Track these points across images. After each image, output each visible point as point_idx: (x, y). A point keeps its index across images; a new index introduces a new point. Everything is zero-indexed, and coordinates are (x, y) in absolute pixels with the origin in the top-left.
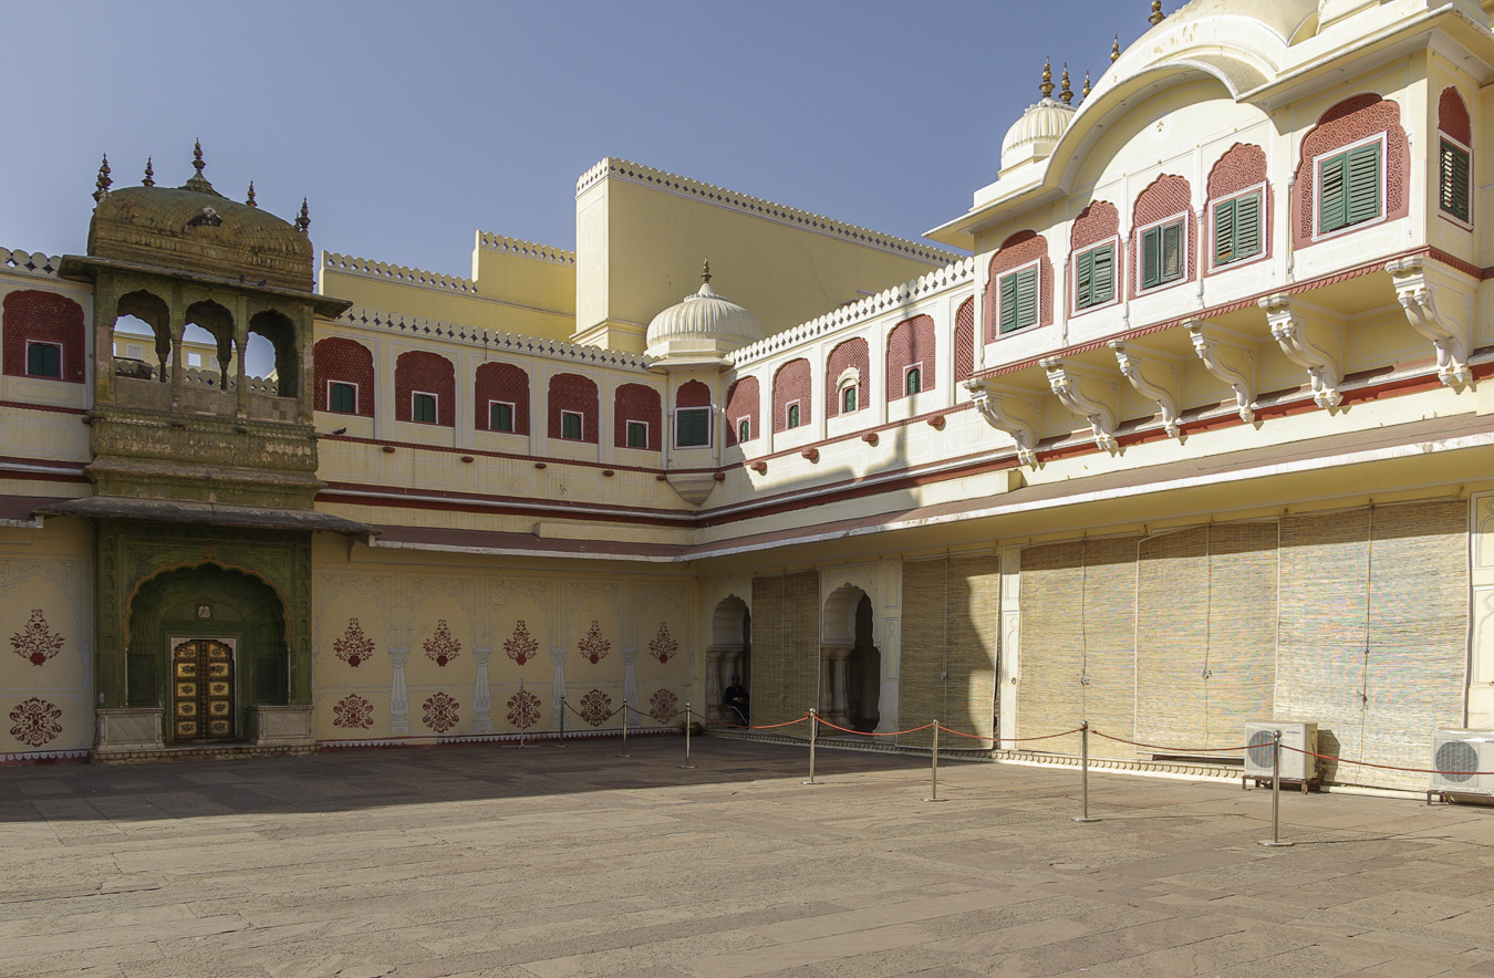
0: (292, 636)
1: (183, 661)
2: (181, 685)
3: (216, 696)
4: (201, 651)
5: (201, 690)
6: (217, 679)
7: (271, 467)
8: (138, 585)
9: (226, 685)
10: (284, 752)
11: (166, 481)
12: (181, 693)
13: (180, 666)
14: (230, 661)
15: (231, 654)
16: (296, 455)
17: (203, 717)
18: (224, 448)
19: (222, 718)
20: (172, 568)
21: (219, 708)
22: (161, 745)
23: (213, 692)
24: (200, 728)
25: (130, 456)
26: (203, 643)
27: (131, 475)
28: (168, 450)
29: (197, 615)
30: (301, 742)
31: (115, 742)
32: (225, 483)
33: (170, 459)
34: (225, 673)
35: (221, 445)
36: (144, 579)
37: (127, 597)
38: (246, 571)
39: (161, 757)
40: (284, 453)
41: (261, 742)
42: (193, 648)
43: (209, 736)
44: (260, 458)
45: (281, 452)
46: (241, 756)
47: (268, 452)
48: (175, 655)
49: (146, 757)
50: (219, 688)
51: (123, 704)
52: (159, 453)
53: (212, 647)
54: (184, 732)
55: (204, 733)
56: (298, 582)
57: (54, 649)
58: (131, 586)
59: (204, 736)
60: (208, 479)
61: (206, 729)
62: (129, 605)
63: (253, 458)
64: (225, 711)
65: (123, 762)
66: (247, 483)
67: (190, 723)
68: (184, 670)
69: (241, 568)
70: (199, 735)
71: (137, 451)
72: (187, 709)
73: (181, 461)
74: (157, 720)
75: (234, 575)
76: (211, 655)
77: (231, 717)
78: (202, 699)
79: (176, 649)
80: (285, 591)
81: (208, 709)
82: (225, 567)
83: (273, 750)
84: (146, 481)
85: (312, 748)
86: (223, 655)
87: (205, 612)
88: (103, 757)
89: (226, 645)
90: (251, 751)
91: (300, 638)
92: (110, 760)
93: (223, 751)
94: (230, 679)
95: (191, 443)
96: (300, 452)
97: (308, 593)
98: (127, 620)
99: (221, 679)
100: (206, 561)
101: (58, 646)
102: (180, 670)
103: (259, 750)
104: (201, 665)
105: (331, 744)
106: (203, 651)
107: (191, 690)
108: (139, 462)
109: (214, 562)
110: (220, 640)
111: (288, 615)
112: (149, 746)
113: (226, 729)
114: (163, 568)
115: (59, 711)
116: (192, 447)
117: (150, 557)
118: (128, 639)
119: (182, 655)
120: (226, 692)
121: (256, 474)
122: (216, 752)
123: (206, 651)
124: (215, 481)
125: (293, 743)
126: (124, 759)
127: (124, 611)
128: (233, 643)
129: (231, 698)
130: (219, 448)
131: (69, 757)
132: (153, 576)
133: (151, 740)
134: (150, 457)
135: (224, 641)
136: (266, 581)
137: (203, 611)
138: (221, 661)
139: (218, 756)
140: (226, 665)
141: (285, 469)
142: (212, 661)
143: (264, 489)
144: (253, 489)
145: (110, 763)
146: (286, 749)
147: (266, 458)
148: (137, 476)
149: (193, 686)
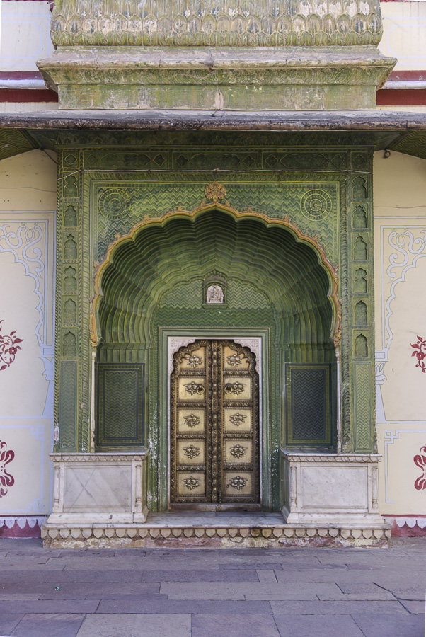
0: (343, 331)
1: (187, 374)
2: (182, 414)
3: (233, 433)
4: (211, 358)
5: (212, 422)
6: (234, 405)
7: (308, 43)
8: (111, 249)
9: (247, 414)
10: (330, 538)
11: (152, 78)
12: (183, 427)
13: (183, 383)
14: (253, 374)
15: (255, 364)
16: (346, 17)
17: (214, 467)
18: (235, 18)
19: (241, 468)
20: (161, 220)
21: (237, 452)
22: (140, 517)
23: (228, 426)
24: (209, 485)
25: (102, 44)
26: (215, 346)
27: (101, 72)
28: (153, 28)
29: (205, 300)
30: (360, 521)
31: (72, 508)
32: (236, 73)
33: (158, 43)
34: (247, 394)
35: (231, 13)
36: (120, 239)
37: (96, 269)
38: (270, 221)
39: (137, 538)
40: (328, 16)
41: (293, 518)
42: (200, 353)
43: (222, 498)
44: (289, 27)
45: (322, 14)
46: (261, 543)
47: (301, 17)
48: (174, 364)
49: (115, 537)
50: (238, 419)
51: (87, 444)
52: (141, 34)
53: (228, 352)
54: (187, 491)
55: (215, 495)
56: (352, 236)
57: (8, 356)
58: (102, 251)
59: (214, 497)
60: (210, 68)
61: (219, 485)
62: (99, 282)
63: (279, 29)
64: (246, 458)
65: (81, 544)
66: (268, 71)
67: (195, 475)
68: (189, 389)
69: (262, 216)
70: (207, 497)
71: (110, 34)
72: (192, 452)
73: (173, 45)
74: (135, 474)
75: (253, 227)
76: (227, 366)
77: (254, 468)
78: (213, 437)
79: (175, 355)
80: (330, 253)
81: (220, 453)
82: (238, 214)
83: (312, 533)
84: (123, 80)
85: (379, 534)
86: (244, 365)
87: (215, 295)
88: (53, 534)
89: (247, 349)
90: (278, 533)
91: (356, 333)
92: (64, 539)
93: (233, 532)
94: (253, 405)
95: (188, 13)
96: (352, 11)
97: (367, 255)
98: (95, 307)
99: (241, 404)
100: (210, 206)
101: (13, 351)
102: (182, 389)
103: (289, 533)
104: (211, 382)
105: (411, 523)
106: (214, 359)
107: (197, 422)
108: (114, 51)
109: (221, 207)
110: (238, 340)
111: (337, 294)
112: (121, 518)
113: (247, 490)
114: (147, 221)
115: (11, 453)
116: (188, 21)
117: (128, 204)
118: (96, 337)
119: (185, 365)
120: (247, 425)
121: (282, 55)
122: (222, 533)
123: (218, 358)
124: (221, 71)
125: (344, 522)
126: (84, 539)
127: (91, 293)
128: (256, 344)
129: (254, 436)
130: (227, 18)
131: (22, 526)
132: (132, 235)
133: (125, 507)
134: (127, 43)
135: (244, 341)
136: (302, 237)
137: (213, 293)
138: (241, 375)
139: (225, 541)
140: (247, 382)
141: (329, 43)
142: (226, 375)
143: (297, 80)
144: (279, 80)
145: (63, 544)
146: (334, 533)
147: (298, 27)
148: (108, 74)
149: (200, 414)
